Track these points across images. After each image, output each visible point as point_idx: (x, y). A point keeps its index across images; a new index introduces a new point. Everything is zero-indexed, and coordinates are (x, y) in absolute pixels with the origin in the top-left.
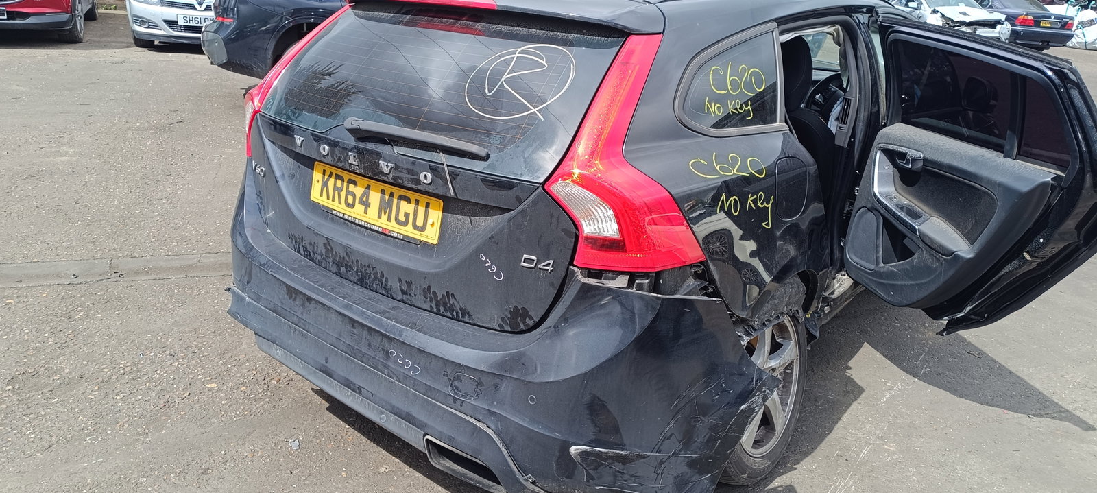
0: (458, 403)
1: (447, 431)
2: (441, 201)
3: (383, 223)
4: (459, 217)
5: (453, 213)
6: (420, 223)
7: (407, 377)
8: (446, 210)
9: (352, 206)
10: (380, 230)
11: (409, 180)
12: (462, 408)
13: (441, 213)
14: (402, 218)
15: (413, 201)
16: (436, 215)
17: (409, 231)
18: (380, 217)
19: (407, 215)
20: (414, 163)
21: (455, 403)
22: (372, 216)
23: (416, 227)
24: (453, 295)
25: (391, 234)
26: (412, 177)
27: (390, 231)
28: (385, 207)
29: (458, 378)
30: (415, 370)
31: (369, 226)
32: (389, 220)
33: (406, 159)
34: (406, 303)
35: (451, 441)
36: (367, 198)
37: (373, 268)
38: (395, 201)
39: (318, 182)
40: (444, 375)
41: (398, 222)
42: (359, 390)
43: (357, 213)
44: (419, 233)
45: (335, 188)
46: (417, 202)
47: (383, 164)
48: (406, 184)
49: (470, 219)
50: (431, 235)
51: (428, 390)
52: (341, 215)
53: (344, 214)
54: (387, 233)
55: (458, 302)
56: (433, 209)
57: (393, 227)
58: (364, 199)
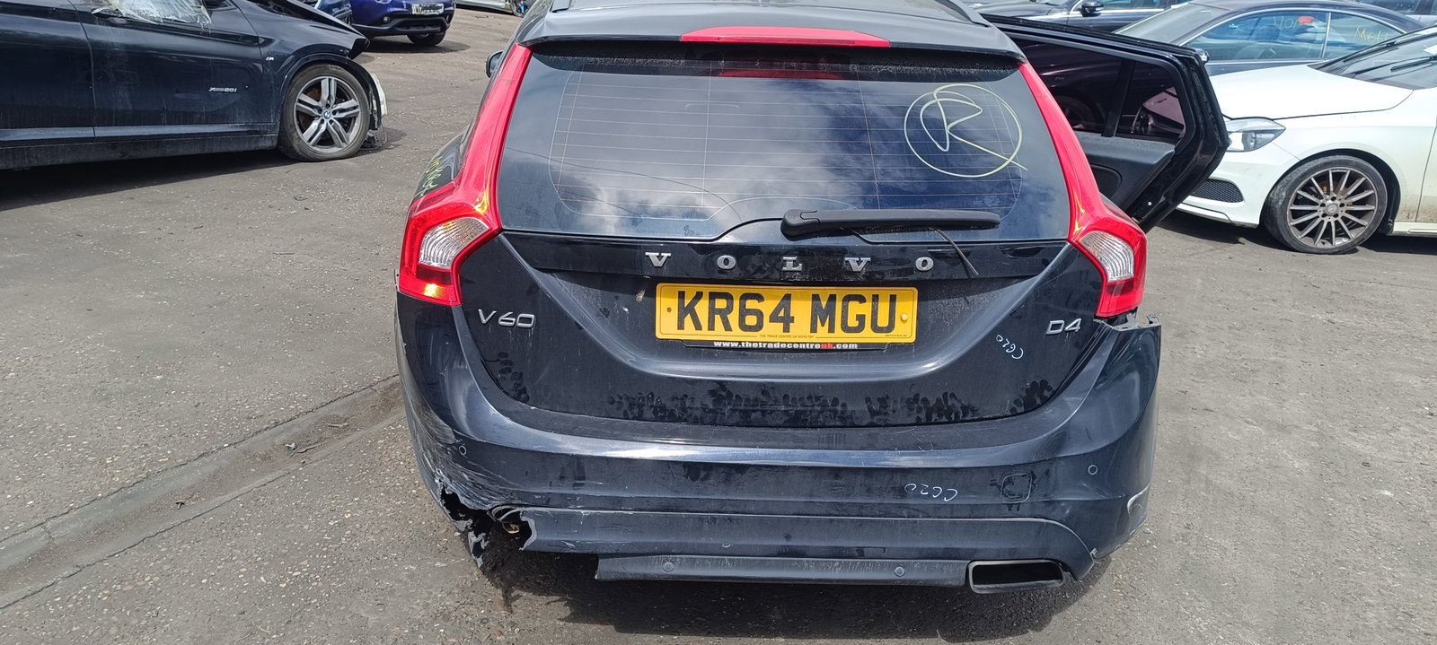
0: (1014, 508)
1: (1005, 544)
2: (914, 289)
3: (823, 336)
4: (945, 301)
5: (935, 299)
6: (883, 321)
7: (938, 507)
8: (922, 299)
9: (759, 327)
10: (818, 346)
11: (893, 272)
12: (1019, 513)
13: (916, 302)
14: (852, 322)
15: (869, 298)
16: (908, 307)
17: (868, 336)
18: (814, 330)
19: (861, 318)
20: (903, 250)
21: (1010, 510)
22: (801, 332)
23: (876, 329)
24: (953, 395)
25: (838, 347)
26: (900, 267)
27: (835, 344)
28: (821, 315)
29: (1010, 481)
30: (949, 494)
31: (796, 346)
32: (831, 330)
33: (890, 248)
34: (880, 426)
35: (1012, 553)
36: (788, 311)
37: (818, 398)
38: (839, 305)
39: (669, 310)
40: (992, 485)
41: (846, 329)
42: (860, 553)
43: (772, 334)
44: (884, 335)
45: (713, 311)
46: (876, 298)
47: (852, 261)
48: (888, 277)
49: (965, 299)
50: (905, 331)
51: (974, 510)
52: (736, 345)
53: (740, 343)
54: (830, 347)
55: (960, 401)
56: (903, 300)
57: (840, 338)
58: (782, 314)
